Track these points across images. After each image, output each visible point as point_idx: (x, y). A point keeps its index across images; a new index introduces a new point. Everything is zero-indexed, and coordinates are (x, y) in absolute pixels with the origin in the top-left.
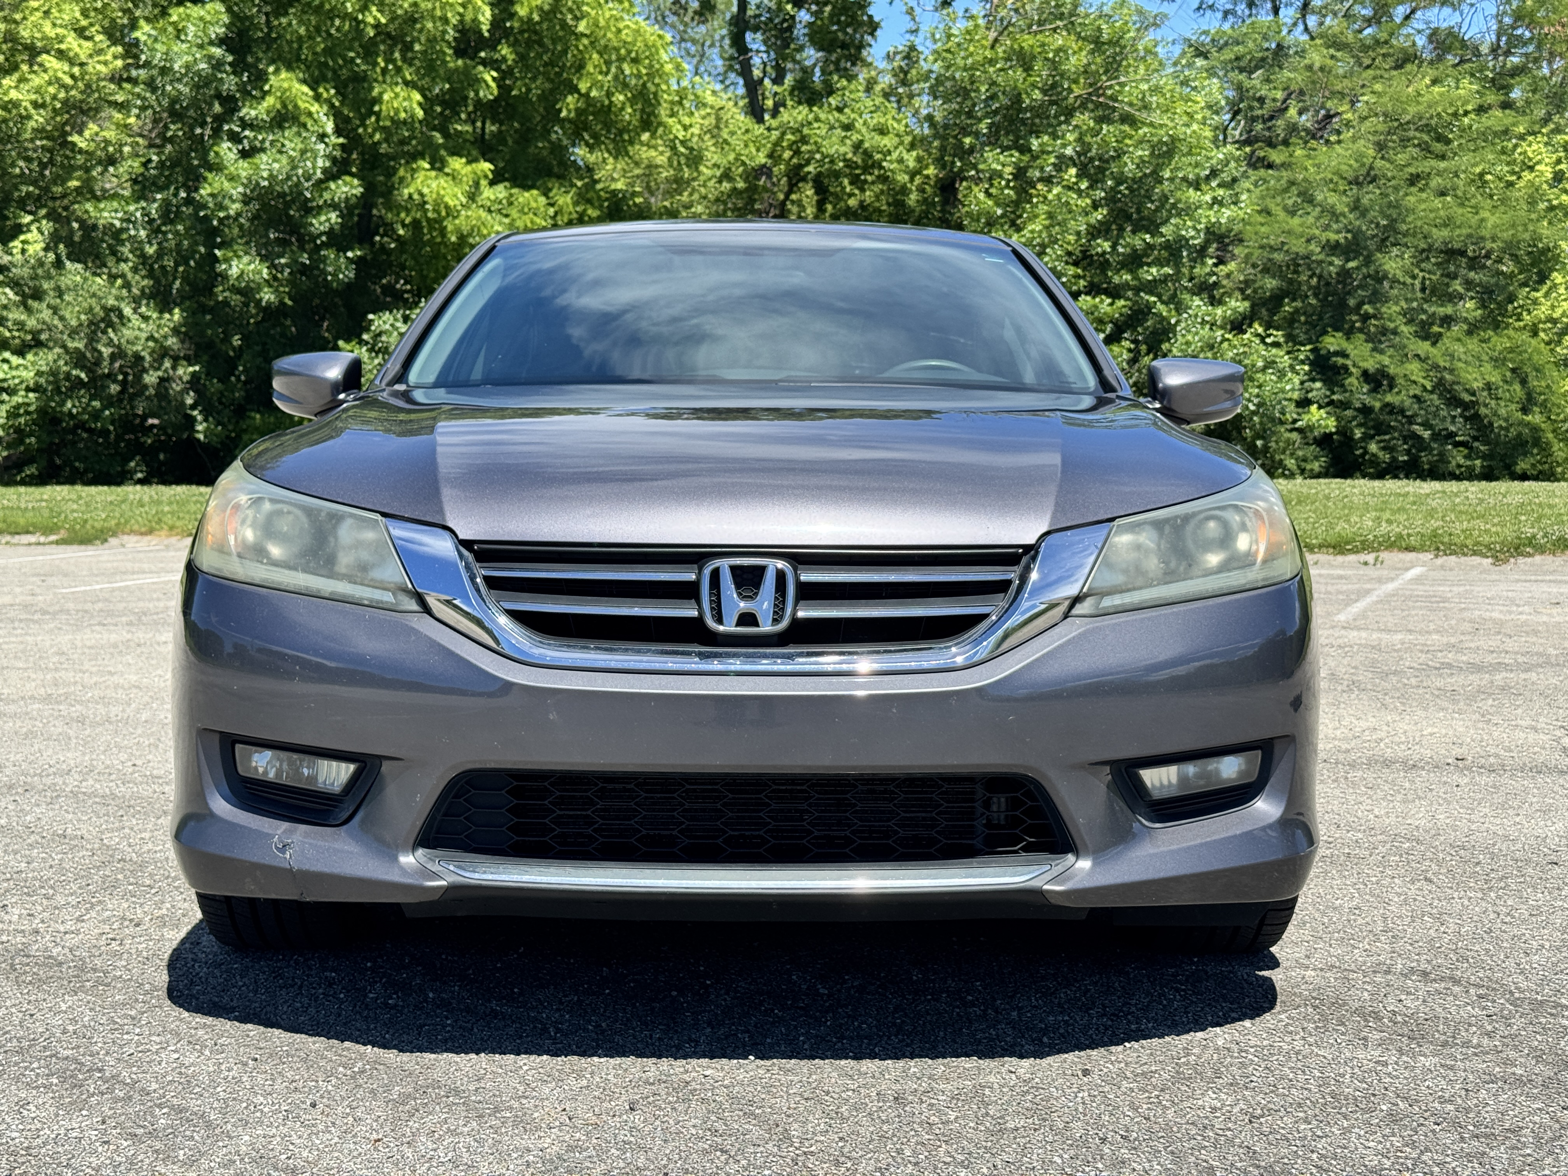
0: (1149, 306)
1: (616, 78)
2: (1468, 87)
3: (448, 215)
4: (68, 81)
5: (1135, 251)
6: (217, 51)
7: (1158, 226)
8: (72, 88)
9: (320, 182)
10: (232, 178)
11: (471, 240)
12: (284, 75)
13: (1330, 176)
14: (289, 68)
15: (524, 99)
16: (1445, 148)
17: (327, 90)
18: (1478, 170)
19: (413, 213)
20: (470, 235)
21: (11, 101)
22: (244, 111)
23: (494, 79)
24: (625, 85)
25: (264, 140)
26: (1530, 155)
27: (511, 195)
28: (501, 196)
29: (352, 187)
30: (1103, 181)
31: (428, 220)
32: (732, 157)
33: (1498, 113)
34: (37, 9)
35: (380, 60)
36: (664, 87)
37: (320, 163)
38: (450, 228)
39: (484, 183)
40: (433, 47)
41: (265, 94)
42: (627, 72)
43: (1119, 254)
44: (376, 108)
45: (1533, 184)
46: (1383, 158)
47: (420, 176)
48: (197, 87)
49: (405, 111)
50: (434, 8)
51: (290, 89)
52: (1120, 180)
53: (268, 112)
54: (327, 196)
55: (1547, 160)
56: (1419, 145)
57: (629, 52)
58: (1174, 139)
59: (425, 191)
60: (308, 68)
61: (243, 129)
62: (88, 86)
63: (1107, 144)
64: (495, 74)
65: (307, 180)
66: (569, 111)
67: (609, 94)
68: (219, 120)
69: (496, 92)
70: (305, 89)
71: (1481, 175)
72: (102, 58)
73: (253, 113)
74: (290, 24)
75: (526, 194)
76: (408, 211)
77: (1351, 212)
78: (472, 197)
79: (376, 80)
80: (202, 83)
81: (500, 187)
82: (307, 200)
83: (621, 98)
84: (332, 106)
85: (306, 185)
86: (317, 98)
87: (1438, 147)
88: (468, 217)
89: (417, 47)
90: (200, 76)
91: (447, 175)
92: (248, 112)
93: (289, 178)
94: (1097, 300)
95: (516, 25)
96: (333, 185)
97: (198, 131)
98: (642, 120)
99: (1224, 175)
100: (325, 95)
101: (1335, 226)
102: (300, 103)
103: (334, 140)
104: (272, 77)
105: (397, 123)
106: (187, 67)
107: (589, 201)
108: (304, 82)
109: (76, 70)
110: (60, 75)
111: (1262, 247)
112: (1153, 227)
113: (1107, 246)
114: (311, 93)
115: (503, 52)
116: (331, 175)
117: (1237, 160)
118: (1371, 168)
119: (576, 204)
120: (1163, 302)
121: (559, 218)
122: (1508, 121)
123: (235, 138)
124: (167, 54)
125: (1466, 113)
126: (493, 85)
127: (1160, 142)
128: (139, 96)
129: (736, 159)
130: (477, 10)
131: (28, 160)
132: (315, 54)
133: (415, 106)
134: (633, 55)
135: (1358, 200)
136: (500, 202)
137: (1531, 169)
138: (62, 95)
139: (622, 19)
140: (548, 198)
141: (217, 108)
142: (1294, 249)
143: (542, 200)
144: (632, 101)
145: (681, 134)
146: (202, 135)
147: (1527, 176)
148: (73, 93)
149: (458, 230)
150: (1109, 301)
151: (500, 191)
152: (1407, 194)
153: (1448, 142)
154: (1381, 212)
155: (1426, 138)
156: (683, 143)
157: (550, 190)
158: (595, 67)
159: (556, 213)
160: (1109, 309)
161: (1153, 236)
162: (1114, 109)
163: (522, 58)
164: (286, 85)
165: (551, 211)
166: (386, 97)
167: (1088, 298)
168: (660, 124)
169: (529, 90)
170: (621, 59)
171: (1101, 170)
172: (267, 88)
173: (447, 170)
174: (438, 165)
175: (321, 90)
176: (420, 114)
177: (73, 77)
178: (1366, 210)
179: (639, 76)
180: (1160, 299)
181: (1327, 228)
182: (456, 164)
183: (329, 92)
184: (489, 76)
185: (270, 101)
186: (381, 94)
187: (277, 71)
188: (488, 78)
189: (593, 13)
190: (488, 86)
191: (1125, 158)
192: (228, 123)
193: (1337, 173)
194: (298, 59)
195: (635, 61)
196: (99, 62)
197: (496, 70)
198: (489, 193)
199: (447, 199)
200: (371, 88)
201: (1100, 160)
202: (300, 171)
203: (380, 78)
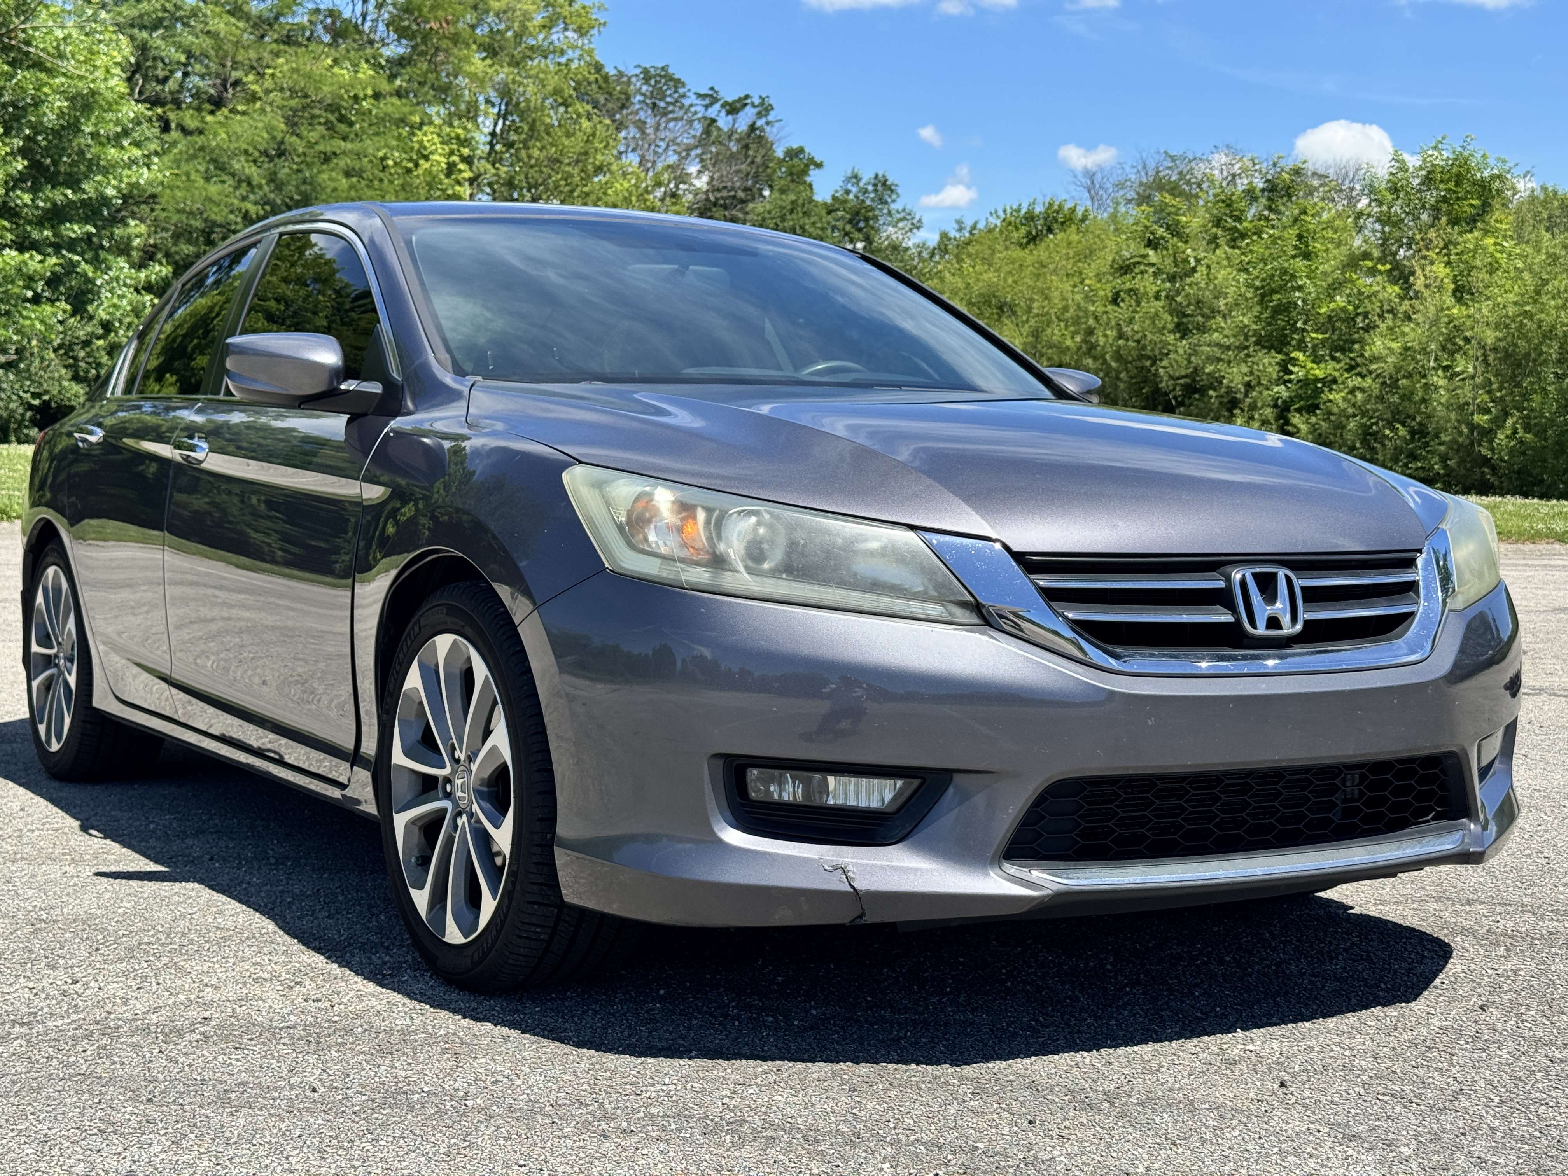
0: (73, 265)
2: (366, 72)
5: (54, 204)
7: (79, 181)
13: (245, 146)
16: (348, 129)
18: (381, 154)
26: (427, 144)
30: (20, 129)
33: (395, 100)
43: (37, 207)
45: (430, 172)
46: (292, 134)
52: (37, 129)
55: (440, 151)
56: (325, 124)
58: (93, 93)
63: (24, 90)
71: (383, 159)
77: (268, 184)
87: (342, 128)
94: (27, 255)
99: (136, 135)
101: (252, 197)
111: (178, 211)
112: (74, 183)
113: (27, 198)
117: (150, 120)
118: (282, 142)
120: (87, 262)
122: (406, 110)
125: (365, 98)
127: (79, 94)
135: (275, 173)
137: (426, 158)
142: (213, 217)
147: (424, 165)
150: (40, 257)
152: (319, 172)
153: (351, 124)
154: (297, 187)
155: (332, 118)
160: (39, 267)
161: (74, 192)
162: (27, 53)
167: (14, 253)
171: (17, 118)
178: (282, 184)
180: (84, 259)
181: (244, 199)
191: (44, 108)
193: (252, 143)
201: (16, 107)
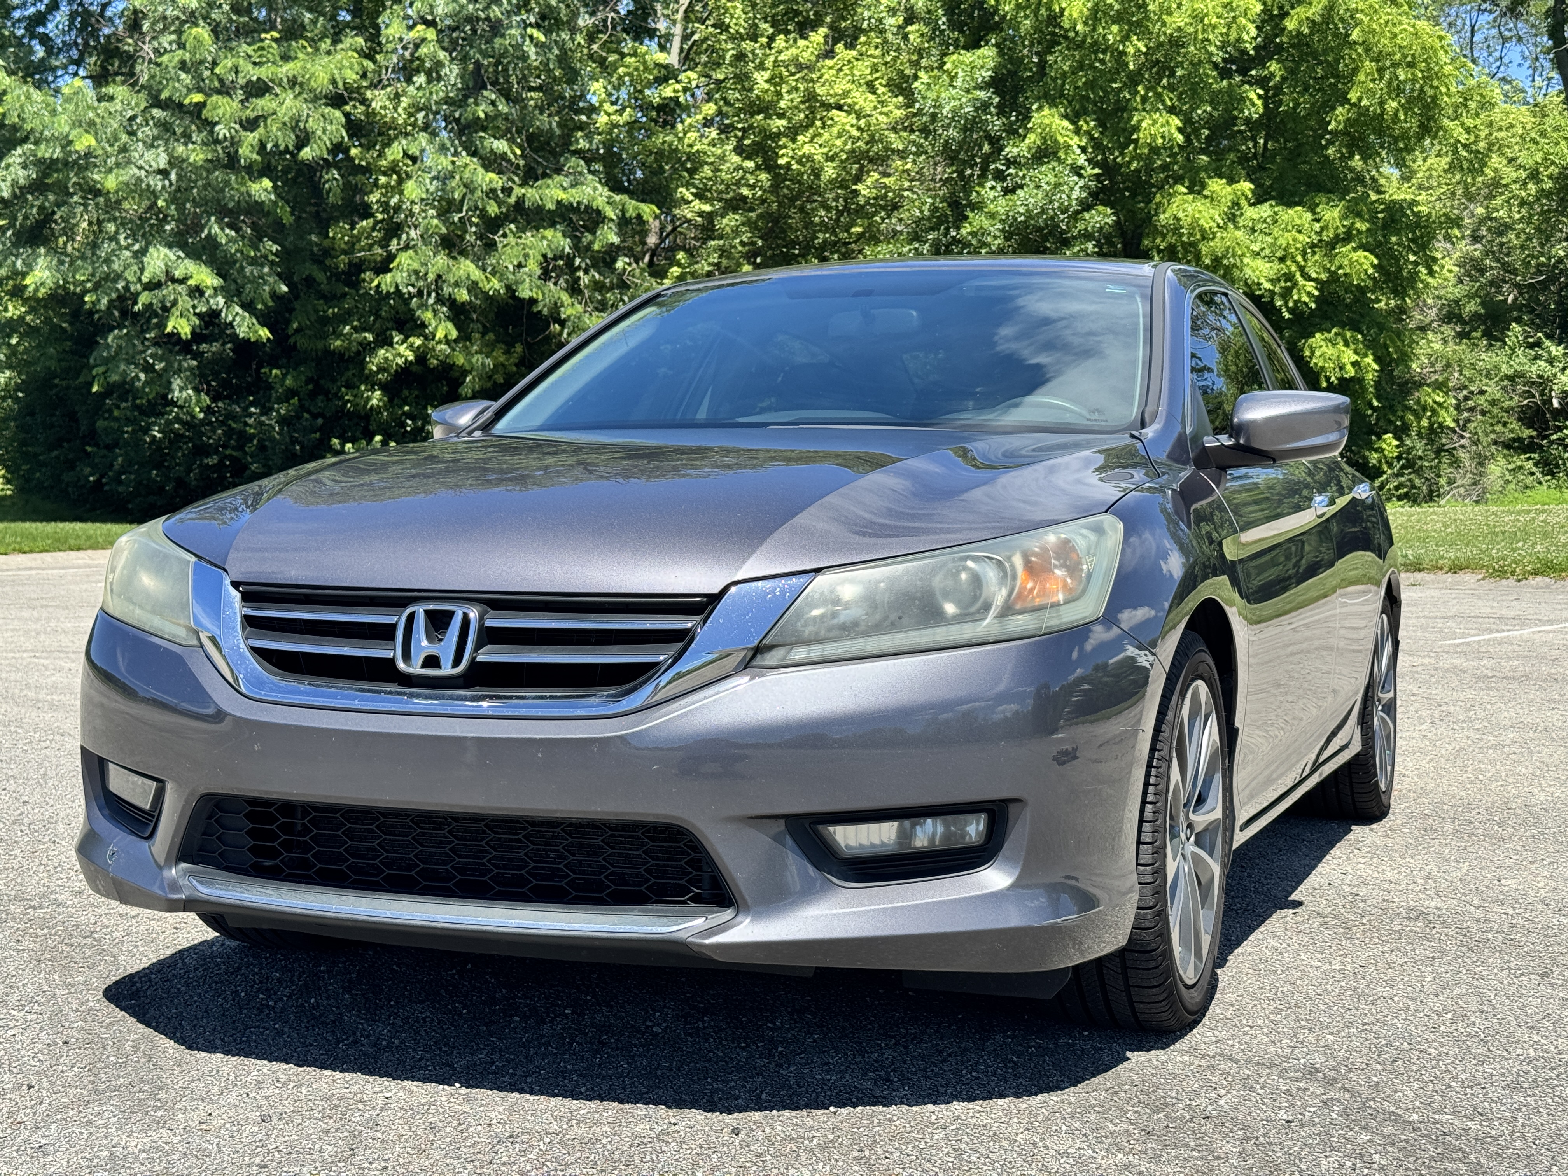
1: (1390, 83)
3: (1203, 238)
4: (855, 133)
6: (982, 94)
8: (859, 138)
9: (1078, 212)
10: (992, 216)
11: (1225, 262)
12: (1046, 111)
14: (1053, 104)
15: (1292, 114)
17: (1087, 123)
19: (1168, 238)
20: (1224, 257)
21: (804, 155)
22: (1007, 150)
23: (1260, 97)
24: (1399, 91)
25: (1024, 176)
27: (1276, 213)
28: (1265, 215)
29: (1105, 215)
31: (1183, 244)
32: (1539, 157)
34: (831, 68)
35: (1140, 88)
36: (1443, 89)
37: (1075, 194)
38: (1204, 250)
39: (1243, 202)
40: (1197, 70)
41: (1029, 130)
42: (1402, 77)
44: (1135, 137)
47: (1178, 199)
48: (964, 129)
49: (1163, 137)
50: (1196, 32)
51: (1050, 125)
53: (1029, 148)
54: (1081, 226)
57: (1405, 56)
59: (1181, 215)
60: (1070, 102)
61: (1008, 168)
62: (872, 136)
64: (1261, 92)
65: (1063, 213)
66: (1339, 123)
67: (1382, 103)
68: (987, 160)
69: (1261, 111)
70: (1066, 123)
72: (885, 110)
73: (1015, 150)
74: (1056, 62)
75: (1290, 211)
76: (1164, 236)
78: (1232, 218)
79: (1136, 110)
80: (971, 126)
81: (1266, 206)
82: (1063, 232)
83: (1395, 104)
84: (1092, 138)
85: (1062, 217)
86: (1078, 131)
88: (1223, 238)
89: (1179, 73)
90: (967, 119)
91: (1206, 197)
92: (1011, 150)
93: (1043, 211)
95: (1285, 39)
96: (1087, 215)
97: (969, 172)
98: (1422, 126)
100: (1085, 128)
102: (1059, 138)
103: (1090, 171)
104: (1035, 115)
105: (1155, 150)
106: (954, 111)
107: (1359, 215)
108: (1066, 117)
109: (862, 122)
110: (848, 128)
114: (1071, 127)
115: (1272, 69)
116: (1086, 206)
119: (1344, 217)
121: (1325, 233)
123: (1000, 176)
124: (936, 101)
126: (1259, 103)
128: (914, 142)
129: (1545, 159)
130: (1241, 29)
131: (828, 209)
132: (1076, 88)
133: (1173, 130)
134: (1409, 59)
136: (1265, 221)
138: (849, 146)
139: (1400, 23)
140: (1314, 213)
141: (986, 148)
143: (1308, 216)
144: (1407, 108)
145: (1463, 138)
146: (972, 175)
148: (860, 143)
149: (1213, 252)
151: (1265, 210)
156: (1465, 146)
157: (1318, 205)
158: (1367, 75)
159: (1322, 228)
163: (1292, 73)
164: (1046, 121)
165: (1317, 226)
166: (1144, 125)
168: (1441, 128)
169: (1297, 105)
170: (1395, 65)
172: (1030, 125)
173: (1205, 193)
174: (1196, 188)
175: (1081, 123)
176: (1180, 138)
177: (859, 129)
179: (1414, 80)
182: (1217, 185)
183: (1089, 124)
184: (1253, 94)
185: (1032, 138)
186: (1140, 122)
187: (1040, 108)
188: (1253, 95)
189: (1366, 20)
190: (1254, 105)
192: (994, 162)
194: (1062, 95)
195: (1411, 65)
196: (881, 113)
197: (1262, 88)
198: (1251, 213)
199: (1201, 222)
200: (1131, 118)
202: (1056, 205)
203: (1139, 107)
